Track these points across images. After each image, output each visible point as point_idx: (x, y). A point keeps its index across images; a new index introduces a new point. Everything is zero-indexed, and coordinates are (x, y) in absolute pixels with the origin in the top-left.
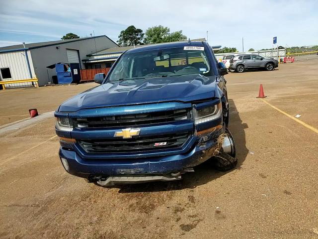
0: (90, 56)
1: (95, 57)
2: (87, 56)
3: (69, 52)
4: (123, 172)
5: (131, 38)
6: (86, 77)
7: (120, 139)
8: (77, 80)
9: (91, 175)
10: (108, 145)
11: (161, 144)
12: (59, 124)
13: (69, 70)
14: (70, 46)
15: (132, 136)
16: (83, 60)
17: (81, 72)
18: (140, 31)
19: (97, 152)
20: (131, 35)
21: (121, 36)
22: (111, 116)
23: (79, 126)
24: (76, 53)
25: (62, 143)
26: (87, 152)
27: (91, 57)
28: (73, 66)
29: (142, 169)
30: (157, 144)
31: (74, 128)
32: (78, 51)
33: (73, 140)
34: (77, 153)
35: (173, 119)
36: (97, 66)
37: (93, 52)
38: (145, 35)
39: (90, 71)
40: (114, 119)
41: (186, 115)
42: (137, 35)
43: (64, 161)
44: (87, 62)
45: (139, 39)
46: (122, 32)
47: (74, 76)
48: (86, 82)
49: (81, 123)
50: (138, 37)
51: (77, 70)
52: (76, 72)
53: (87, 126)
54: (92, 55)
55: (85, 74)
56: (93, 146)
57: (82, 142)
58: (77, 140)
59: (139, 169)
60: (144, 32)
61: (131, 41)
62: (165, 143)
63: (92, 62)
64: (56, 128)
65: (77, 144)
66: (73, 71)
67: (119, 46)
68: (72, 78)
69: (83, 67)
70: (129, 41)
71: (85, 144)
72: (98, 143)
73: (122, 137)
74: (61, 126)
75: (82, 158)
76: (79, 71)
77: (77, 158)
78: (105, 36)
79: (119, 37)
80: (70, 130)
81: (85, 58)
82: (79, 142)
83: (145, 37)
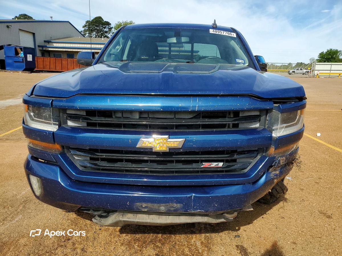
0: (48, 42)
1: (55, 45)
2: (45, 41)
3: (22, 34)
4: (145, 207)
5: (98, 30)
6: (42, 66)
7: (148, 151)
8: (30, 68)
9: (81, 207)
10: (121, 160)
11: (214, 165)
12: (30, 116)
13: (22, 54)
14: (24, 26)
15: (170, 149)
16: (39, 46)
17: (36, 59)
18: (108, 24)
19: (99, 169)
20: (97, 26)
21: (85, 26)
22: (131, 111)
23: (70, 123)
24: (31, 37)
25: (31, 149)
26: (81, 168)
27: (50, 44)
28: (27, 51)
29: (178, 206)
30: (206, 165)
31: (60, 126)
32: (34, 34)
33: (57, 147)
34: (62, 170)
35: (236, 126)
36: (57, 54)
37: (53, 38)
38: (113, 29)
39: (47, 59)
40: (137, 116)
41: (260, 121)
42: (105, 28)
43: (34, 180)
44: (44, 49)
45: (106, 32)
46: (87, 22)
47: (28, 63)
48: (42, 71)
49: (74, 118)
50: (105, 30)
51: (31, 55)
52: (30, 58)
53: (85, 125)
54: (51, 42)
55: (40, 62)
56: (91, 159)
57: (72, 152)
58: (63, 147)
59: (175, 205)
60: (113, 25)
61: (97, 33)
62: (221, 164)
63: (50, 49)
64: (24, 123)
65: (63, 155)
66: (26, 57)
67: (84, 36)
68: (24, 64)
69: (38, 54)
70: (94, 33)
71: (77, 155)
72: (104, 155)
73: (152, 149)
74: (33, 120)
75: (70, 179)
76: (33, 58)
77: (61, 178)
78: (68, 22)
79: (84, 27)
80: (52, 128)
81: (43, 44)
82: (66, 151)
83: (113, 31)
